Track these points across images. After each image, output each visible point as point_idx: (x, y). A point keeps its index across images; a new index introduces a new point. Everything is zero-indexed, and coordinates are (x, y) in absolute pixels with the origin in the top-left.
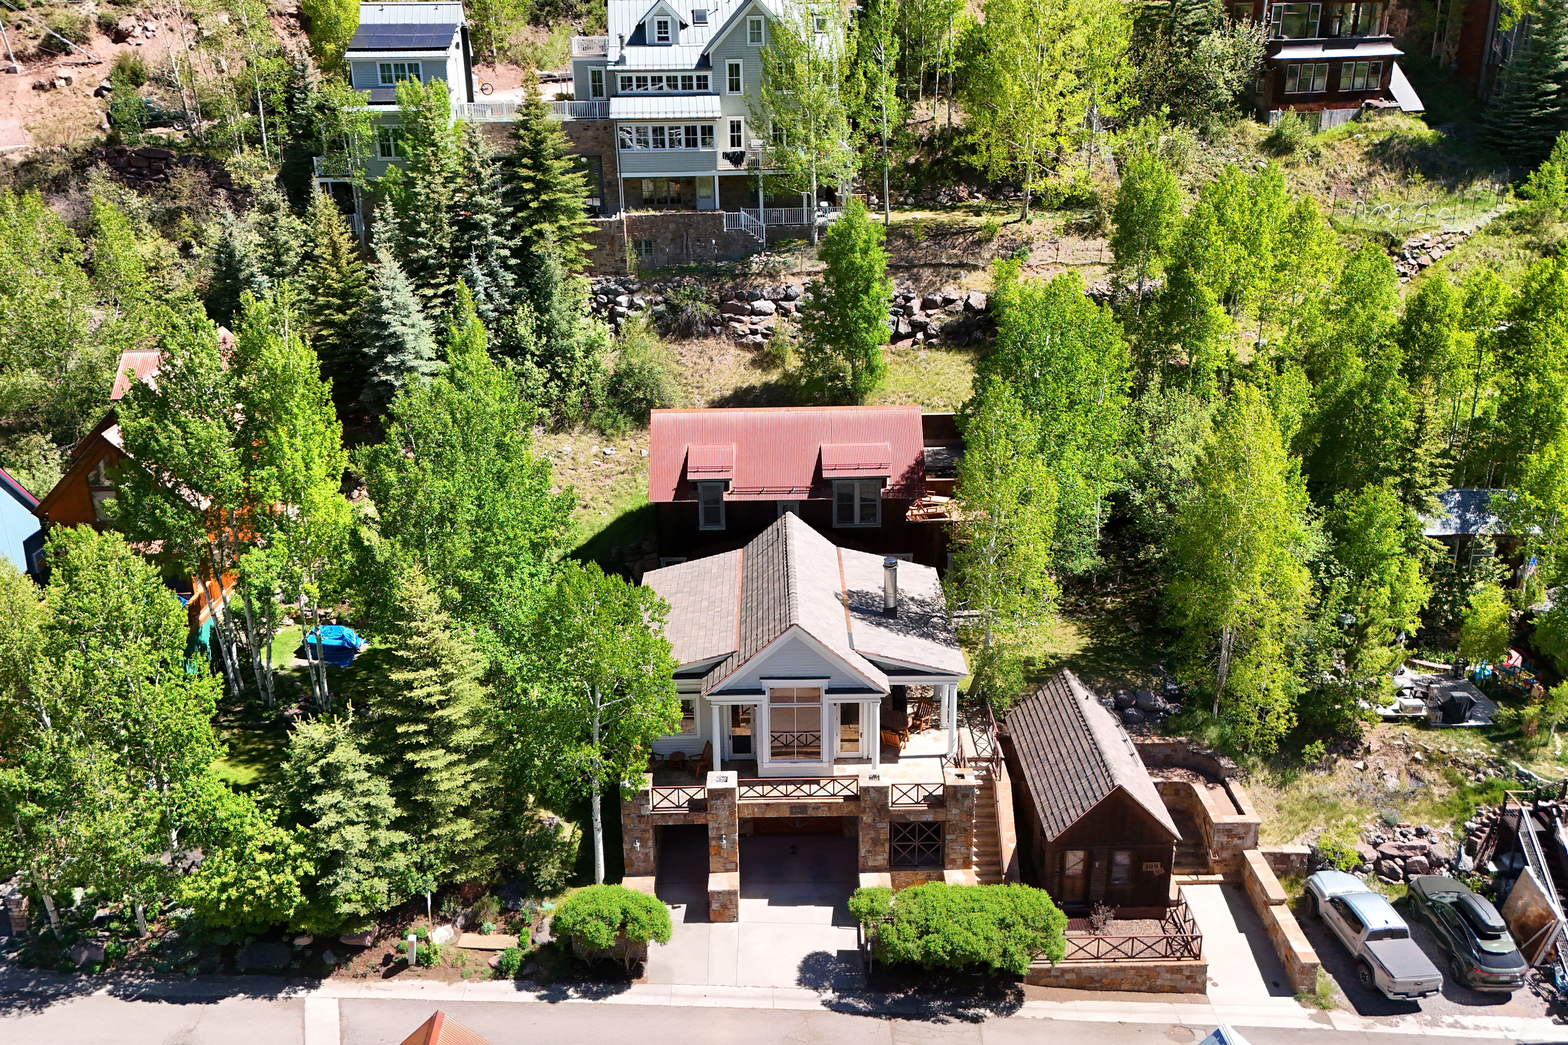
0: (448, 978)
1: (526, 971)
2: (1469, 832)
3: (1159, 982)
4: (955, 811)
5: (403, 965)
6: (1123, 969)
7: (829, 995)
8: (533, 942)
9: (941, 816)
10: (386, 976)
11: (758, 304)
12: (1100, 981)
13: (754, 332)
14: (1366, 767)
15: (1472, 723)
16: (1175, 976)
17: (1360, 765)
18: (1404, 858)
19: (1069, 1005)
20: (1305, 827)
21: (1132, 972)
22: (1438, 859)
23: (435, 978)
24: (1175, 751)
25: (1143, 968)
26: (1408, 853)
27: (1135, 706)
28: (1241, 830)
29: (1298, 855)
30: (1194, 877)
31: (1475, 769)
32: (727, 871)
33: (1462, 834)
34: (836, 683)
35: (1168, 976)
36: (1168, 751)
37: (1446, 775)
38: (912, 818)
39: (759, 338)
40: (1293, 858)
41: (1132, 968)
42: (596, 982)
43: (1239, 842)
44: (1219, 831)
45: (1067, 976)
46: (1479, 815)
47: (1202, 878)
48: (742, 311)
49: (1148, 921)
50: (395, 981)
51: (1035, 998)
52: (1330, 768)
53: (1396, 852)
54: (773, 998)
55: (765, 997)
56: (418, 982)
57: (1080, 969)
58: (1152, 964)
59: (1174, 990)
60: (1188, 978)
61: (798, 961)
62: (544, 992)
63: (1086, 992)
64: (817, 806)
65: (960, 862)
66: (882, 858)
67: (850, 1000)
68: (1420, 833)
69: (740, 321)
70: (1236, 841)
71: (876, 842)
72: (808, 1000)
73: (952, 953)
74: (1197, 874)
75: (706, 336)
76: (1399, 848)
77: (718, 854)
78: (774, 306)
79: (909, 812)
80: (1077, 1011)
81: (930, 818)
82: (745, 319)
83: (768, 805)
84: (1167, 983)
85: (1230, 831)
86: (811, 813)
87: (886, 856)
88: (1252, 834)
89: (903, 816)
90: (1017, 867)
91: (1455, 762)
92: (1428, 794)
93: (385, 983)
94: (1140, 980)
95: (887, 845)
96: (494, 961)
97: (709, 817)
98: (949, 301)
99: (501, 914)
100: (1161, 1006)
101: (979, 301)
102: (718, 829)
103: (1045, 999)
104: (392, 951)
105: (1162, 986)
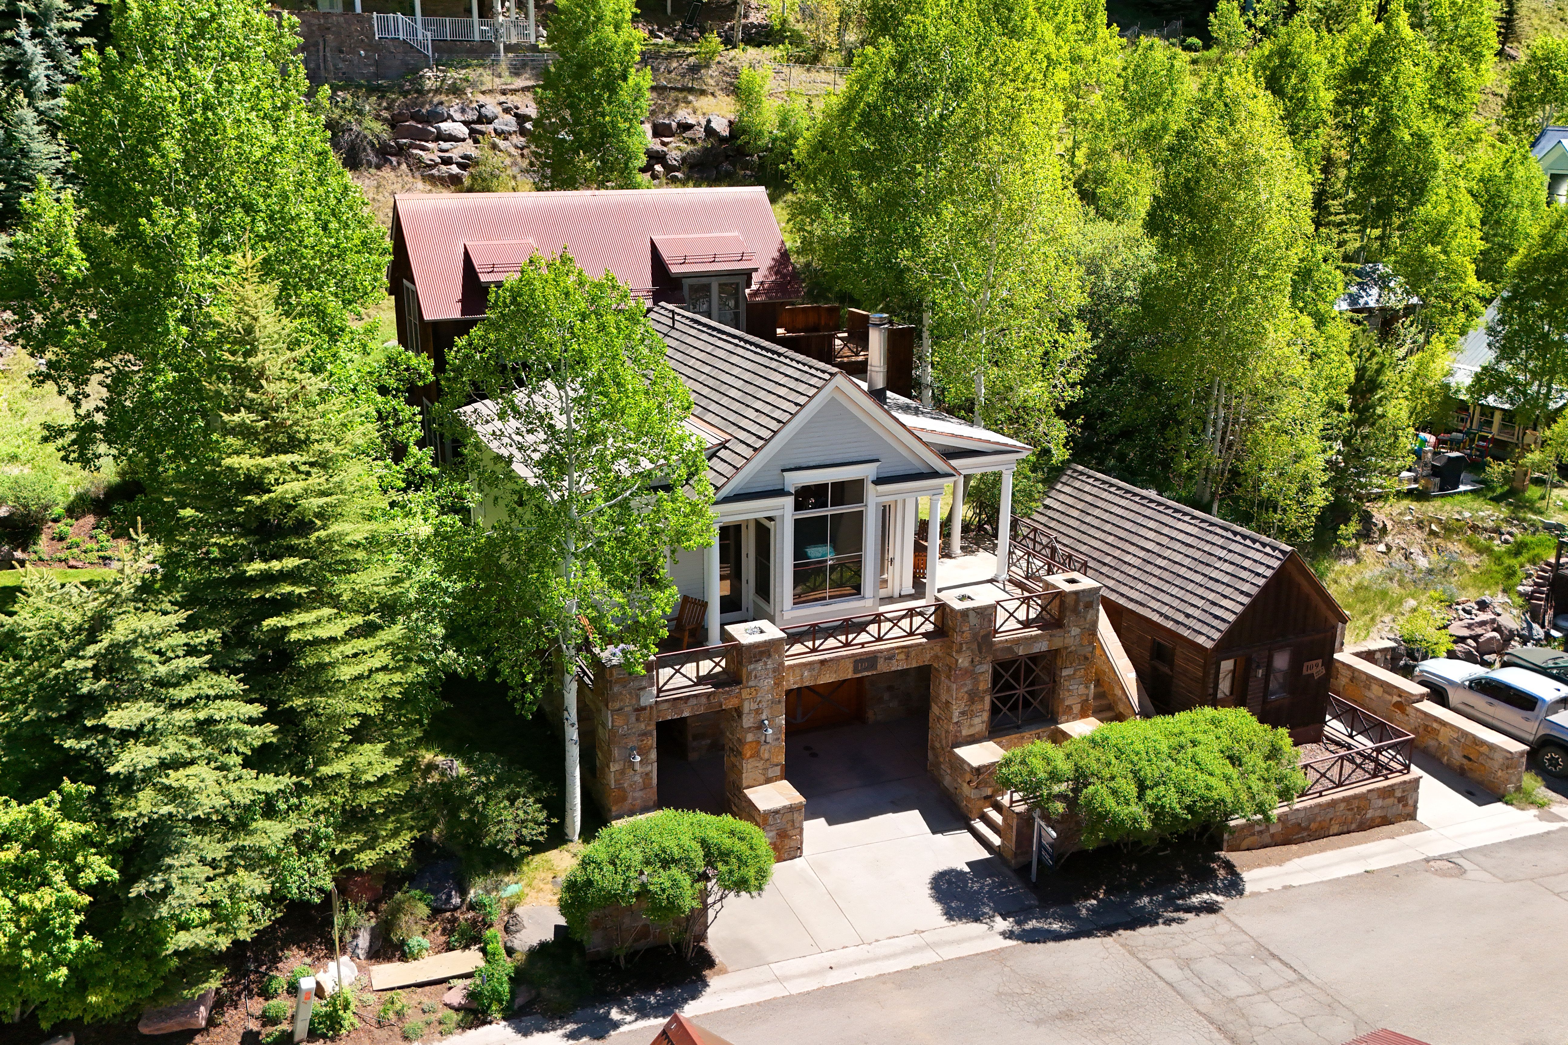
2: (1526, 596)
3: (1370, 815)
4: (1075, 631)
6: (1333, 803)
7: (1002, 924)
8: (510, 951)
9: (1057, 641)
11: (445, 126)
12: (1309, 828)
13: (447, 161)
14: (1389, 548)
15: (1462, 488)
16: (1384, 802)
17: (1382, 547)
18: (1475, 638)
20: (1373, 619)
21: (1343, 806)
22: (1511, 631)
25: (1355, 797)
26: (1479, 631)
29: (1384, 650)
31: (1498, 531)
32: (768, 781)
33: (1520, 601)
34: (888, 468)
35: (1380, 802)
37: (1469, 543)
38: (1019, 652)
39: (455, 170)
40: (1377, 655)
41: (1344, 799)
42: (649, 989)
45: (1272, 829)
46: (1528, 576)
48: (425, 136)
49: (1309, 746)
51: (1250, 867)
52: (1355, 556)
53: (1466, 633)
55: (918, 949)
57: (1287, 814)
58: (1364, 789)
59: (1386, 821)
60: (1400, 800)
62: (570, 1027)
63: (1296, 847)
64: (890, 655)
65: (1076, 709)
66: (980, 722)
67: (1036, 923)
68: (1483, 606)
69: (424, 149)
71: (973, 697)
75: (378, 167)
76: (1469, 627)
77: (756, 755)
78: (466, 131)
79: (1018, 642)
81: (1042, 646)
82: (430, 145)
83: (823, 662)
84: (1379, 813)
86: (883, 667)
87: (986, 716)
89: (1010, 649)
90: (1148, 702)
91: (1474, 528)
92: (1462, 566)
94: (1350, 815)
95: (987, 700)
96: (456, 997)
97: (745, 694)
98: (685, 127)
99: (431, 918)
100: (1387, 843)
101: (721, 126)
102: (758, 712)
103: (1259, 866)
104: (254, 1025)
105: (1373, 819)
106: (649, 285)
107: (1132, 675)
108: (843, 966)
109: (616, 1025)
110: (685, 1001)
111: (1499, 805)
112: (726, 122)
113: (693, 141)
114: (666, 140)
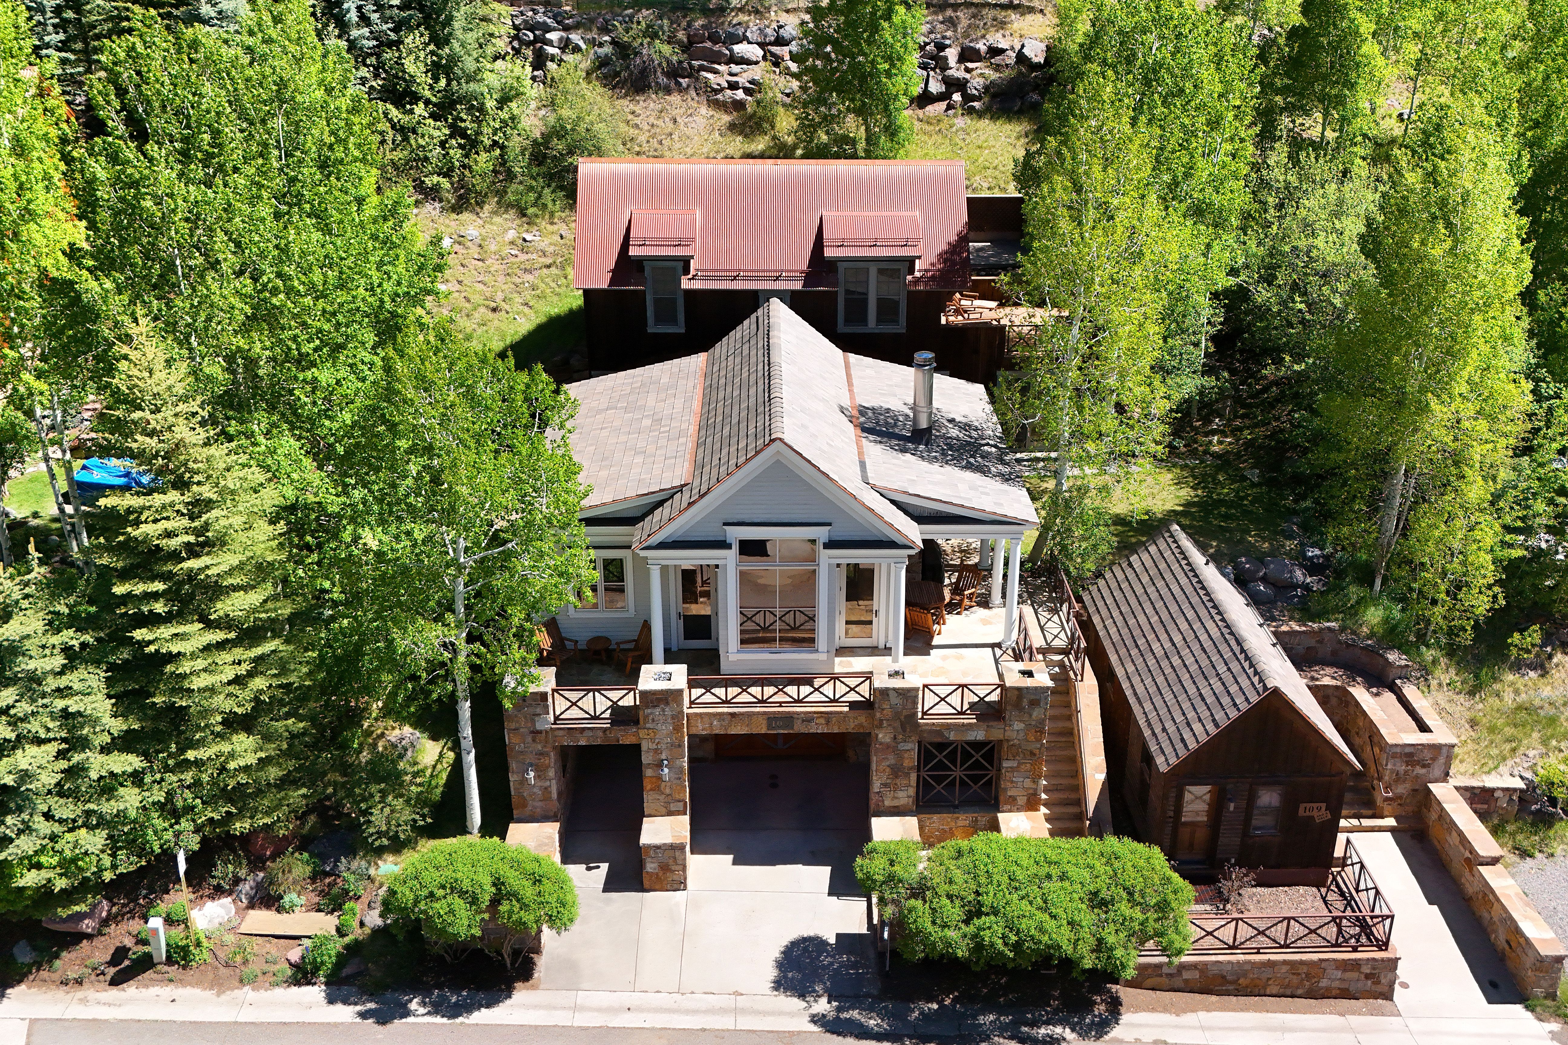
0: (218, 985)
1: (346, 971)
3: (1324, 983)
4: (1018, 726)
5: (145, 964)
6: (1271, 964)
7: (823, 1006)
8: (362, 925)
9: (996, 733)
10: (115, 982)
11: (739, 49)
12: (1235, 982)
13: (733, 86)
16: (1348, 975)
19: (1189, 1018)
20: (1514, 750)
21: (1285, 968)
23: (198, 984)
24: (1320, 639)
25: (1302, 962)
27: (1263, 579)
28: (1427, 755)
29: (1506, 790)
30: (1355, 822)
32: (670, 813)
34: (842, 532)
35: (1339, 974)
36: (1313, 642)
38: (952, 736)
39: (740, 94)
40: (1498, 794)
41: (1285, 964)
42: (457, 988)
43: (1423, 771)
44: (1394, 756)
45: (1186, 975)
47: (1366, 822)
48: (717, 58)
49: (1302, 889)
50: (130, 990)
51: (1138, 1009)
52: (1542, 667)
54: (736, 1011)
55: (723, 1011)
56: (166, 991)
57: (1205, 964)
58: (1315, 957)
59: (1345, 994)
60: (1369, 976)
61: (776, 953)
63: (1214, 998)
64: (808, 718)
65: (1022, 801)
66: (905, 796)
67: (855, 1014)
69: (716, 72)
70: (1419, 771)
71: (896, 771)
72: (792, 1015)
73: (1017, 947)
74: (1358, 817)
75: (668, 91)
77: (657, 788)
78: (761, 53)
79: (949, 727)
80: (1203, 1028)
81: (979, 735)
82: (722, 68)
83: (733, 715)
84: (1336, 984)
85: (1411, 755)
86: (799, 728)
87: (912, 791)
88: (1442, 760)
89: (939, 733)
90: (1107, 810)
93: (114, 993)
94: (1295, 980)
95: (913, 776)
96: (295, 955)
97: (642, 733)
98: (995, 51)
99: (313, 879)
101: (1036, 52)
102: (657, 751)
103: (1153, 1010)
104: (128, 942)
105: (1328, 989)
106: (804, 266)
107: (1101, 776)
108: (640, 1009)
109: (406, 1013)
110: (479, 1007)
111: (1518, 1009)
112: (1043, 46)
113: (997, 68)
114: (970, 65)
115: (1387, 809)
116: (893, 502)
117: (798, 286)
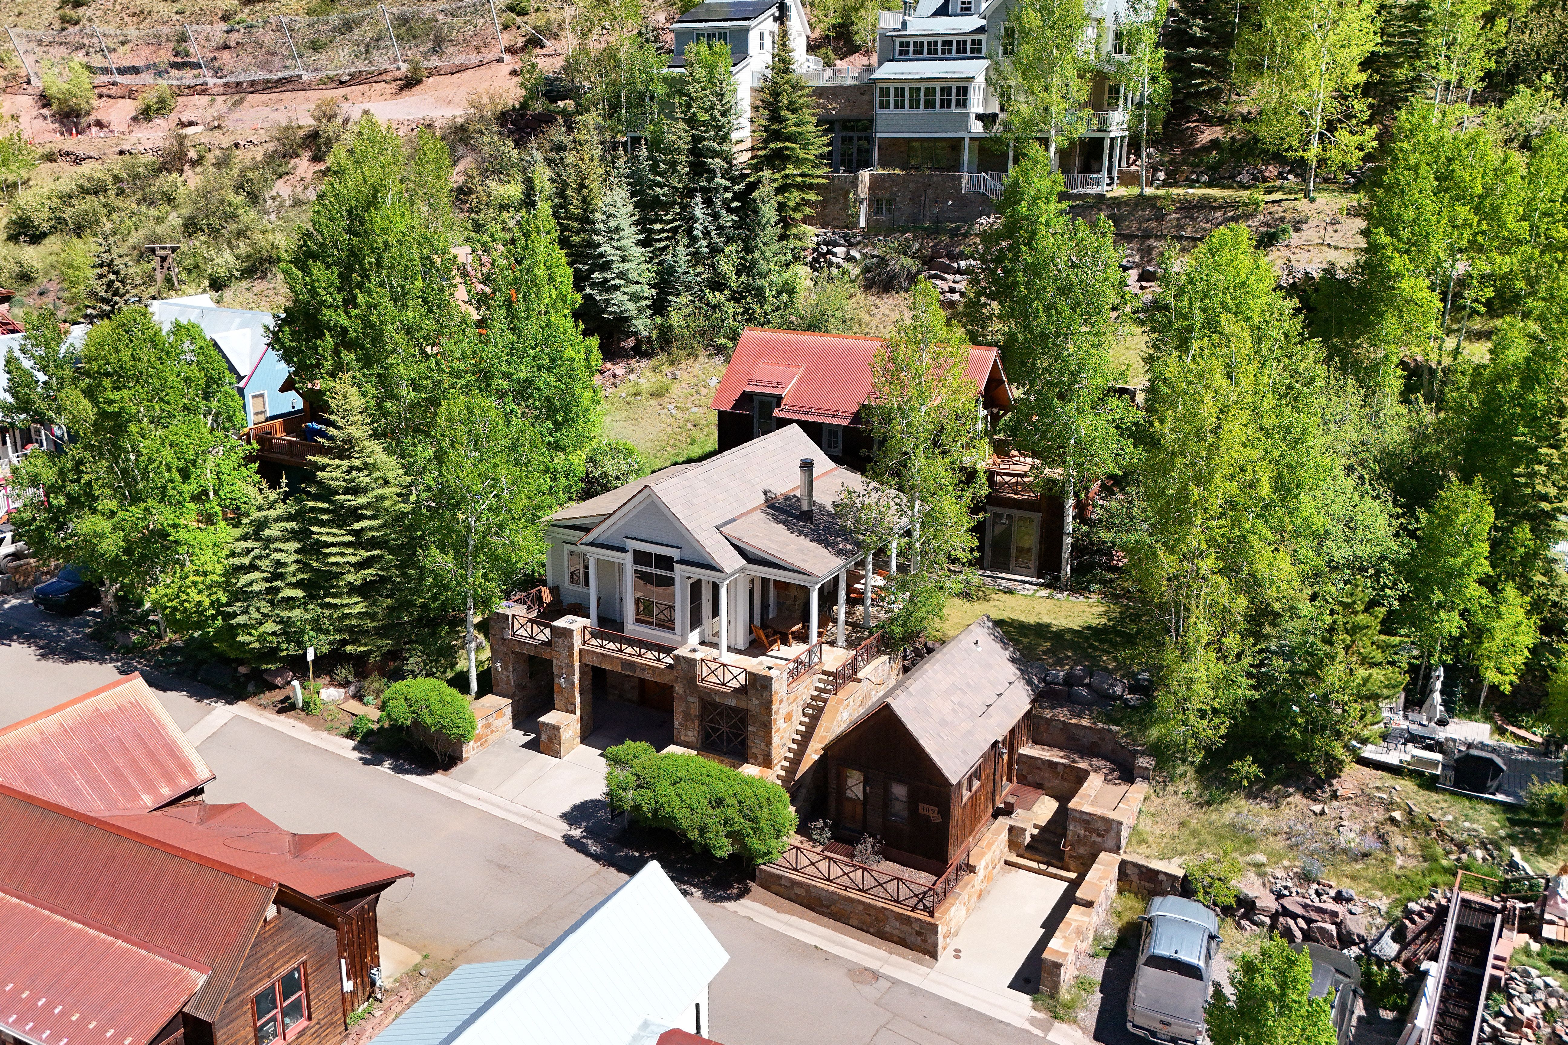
0: (317, 727)
1: (370, 739)
2: (1408, 914)
3: (888, 929)
4: (753, 701)
5: (292, 708)
6: (851, 901)
7: (577, 833)
9: (743, 705)
10: (278, 712)
12: (828, 907)
14: (1323, 813)
15: (1499, 797)
16: (904, 927)
17: (1317, 808)
18: (1309, 921)
19: (785, 917)
20: (1197, 850)
21: (860, 908)
22: (1349, 933)
24: (1102, 739)
25: (871, 906)
26: (1314, 915)
27: (1088, 686)
28: (1101, 826)
29: (1163, 873)
30: (1043, 867)
31: (1462, 846)
32: (566, 711)
33: (1398, 914)
34: (687, 557)
35: (897, 924)
36: (1095, 738)
37: (1423, 847)
38: (717, 699)
40: (1161, 877)
41: (863, 903)
42: (412, 761)
43: (1099, 839)
44: (1075, 819)
45: (797, 890)
46: (1430, 898)
47: (1051, 870)
50: (283, 718)
51: (758, 900)
52: (1277, 802)
53: (1299, 911)
54: (530, 818)
56: (294, 722)
57: (808, 885)
58: (881, 905)
59: (903, 943)
60: (918, 933)
62: (368, 756)
63: (814, 914)
64: (645, 669)
65: (761, 759)
66: (692, 736)
67: (589, 842)
68: (1339, 898)
70: (1095, 838)
71: (687, 717)
72: (557, 830)
74: (1049, 864)
75: (907, 291)
76: (1305, 907)
77: (561, 692)
79: (717, 692)
80: (786, 924)
81: (735, 704)
83: (608, 656)
84: (895, 931)
85: (1087, 822)
86: (640, 674)
87: (696, 733)
88: (1113, 834)
89: (711, 696)
91: (1441, 833)
92: (1385, 861)
93: (276, 717)
94: (868, 920)
95: (697, 723)
97: (553, 653)
100: (882, 953)
102: (560, 667)
103: (766, 904)
105: (891, 935)
106: (855, 410)
107: (816, 757)
108: (485, 801)
115: (1072, 865)
116: (737, 548)
117: (846, 423)
